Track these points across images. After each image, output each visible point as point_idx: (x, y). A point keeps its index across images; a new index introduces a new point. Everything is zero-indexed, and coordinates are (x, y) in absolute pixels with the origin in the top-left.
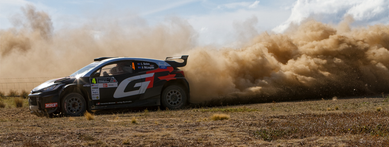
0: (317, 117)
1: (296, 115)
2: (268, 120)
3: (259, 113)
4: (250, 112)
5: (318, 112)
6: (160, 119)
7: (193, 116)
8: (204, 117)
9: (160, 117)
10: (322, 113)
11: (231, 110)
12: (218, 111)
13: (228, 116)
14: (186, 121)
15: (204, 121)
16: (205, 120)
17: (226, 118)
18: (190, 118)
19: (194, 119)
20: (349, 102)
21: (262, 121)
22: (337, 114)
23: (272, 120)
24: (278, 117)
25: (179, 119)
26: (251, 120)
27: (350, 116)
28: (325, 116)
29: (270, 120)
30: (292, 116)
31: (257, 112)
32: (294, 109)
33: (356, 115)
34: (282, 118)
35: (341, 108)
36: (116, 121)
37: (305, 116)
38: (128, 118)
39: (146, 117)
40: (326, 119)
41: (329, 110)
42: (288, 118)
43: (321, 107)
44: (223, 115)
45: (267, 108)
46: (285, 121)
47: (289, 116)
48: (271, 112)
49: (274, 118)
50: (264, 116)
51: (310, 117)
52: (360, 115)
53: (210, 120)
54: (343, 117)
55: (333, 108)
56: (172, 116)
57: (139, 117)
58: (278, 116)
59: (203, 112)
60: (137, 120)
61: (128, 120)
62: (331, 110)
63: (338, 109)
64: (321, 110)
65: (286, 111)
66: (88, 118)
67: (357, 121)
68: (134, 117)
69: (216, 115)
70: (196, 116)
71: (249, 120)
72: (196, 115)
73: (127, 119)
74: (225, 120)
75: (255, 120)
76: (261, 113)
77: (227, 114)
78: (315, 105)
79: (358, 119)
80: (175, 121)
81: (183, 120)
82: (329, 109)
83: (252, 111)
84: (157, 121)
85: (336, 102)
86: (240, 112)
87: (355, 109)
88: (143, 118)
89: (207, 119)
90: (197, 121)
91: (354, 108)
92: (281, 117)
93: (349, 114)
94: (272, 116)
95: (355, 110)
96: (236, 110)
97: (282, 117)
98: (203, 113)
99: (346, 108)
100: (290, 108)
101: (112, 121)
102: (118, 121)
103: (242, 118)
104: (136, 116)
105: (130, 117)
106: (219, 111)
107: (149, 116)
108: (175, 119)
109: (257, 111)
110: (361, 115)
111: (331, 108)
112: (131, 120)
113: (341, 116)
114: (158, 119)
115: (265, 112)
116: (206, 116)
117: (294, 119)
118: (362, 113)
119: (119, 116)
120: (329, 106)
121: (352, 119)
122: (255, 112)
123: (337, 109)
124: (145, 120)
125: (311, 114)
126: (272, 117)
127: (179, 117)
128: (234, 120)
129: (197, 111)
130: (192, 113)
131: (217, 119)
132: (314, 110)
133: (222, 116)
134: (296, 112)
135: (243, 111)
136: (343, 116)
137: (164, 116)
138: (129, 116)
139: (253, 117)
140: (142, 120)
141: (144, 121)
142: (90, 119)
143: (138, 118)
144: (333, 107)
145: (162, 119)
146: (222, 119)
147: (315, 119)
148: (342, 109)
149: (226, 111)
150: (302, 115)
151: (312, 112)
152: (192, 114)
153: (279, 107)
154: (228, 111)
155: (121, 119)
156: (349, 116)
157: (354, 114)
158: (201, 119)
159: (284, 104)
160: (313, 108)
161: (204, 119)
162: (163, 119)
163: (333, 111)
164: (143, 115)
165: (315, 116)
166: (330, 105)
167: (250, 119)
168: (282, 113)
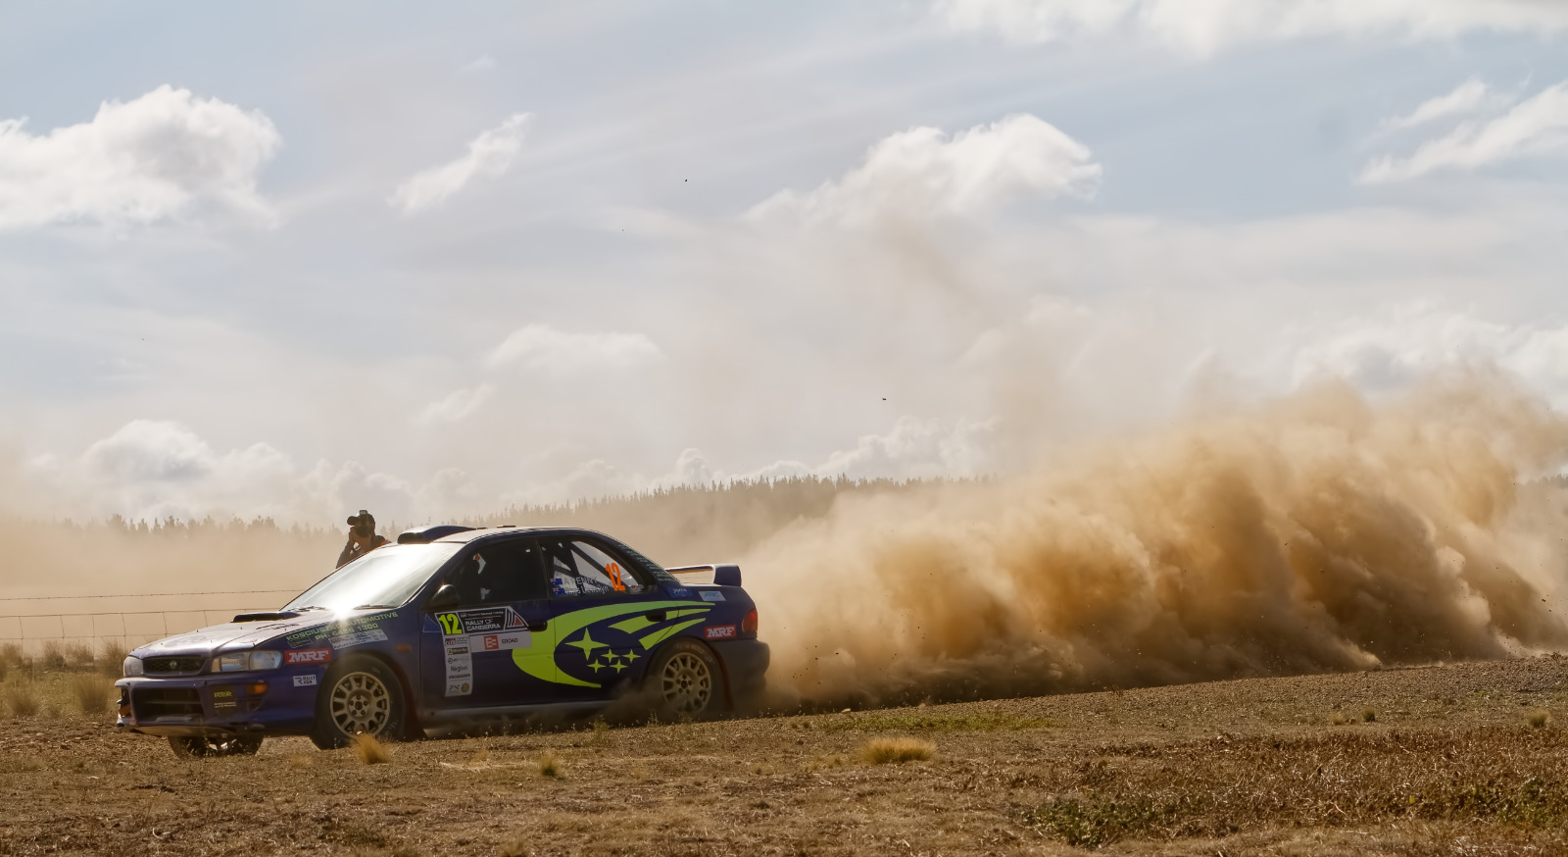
0: (1284, 749)
1: (1202, 741)
2: (1088, 764)
3: (1053, 735)
4: (1017, 729)
5: (1289, 732)
6: (653, 758)
7: (787, 746)
8: (833, 749)
9: (656, 752)
10: (1308, 733)
11: (943, 721)
12: (889, 728)
13: (929, 747)
14: (758, 765)
15: (831, 767)
16: (838, 762)
17: (919, 756)
18: (774, 755)
19: (791, 758)
20: (1419, 691)
21: (1062, 766)
22: (1365, 737)
23: (1105, 763)
24: (1128, 753)
25: (731, 759)
26: (1018, 764)
27: (1420, 744)
28: (1317, 745)
29: (1095, 763)
30: (1185, 745)
31: (1047, 729)
32: (1195, 718)
33: (1441, 743)
34: (1145, 756)
35: (1387, 714)
36: (477, 767)
37: (1238, 748)
38: (526, 753)
39: (597, 752)
40: (1320, 760)
41: (1337, 723)
42: (1169, 755)
43: (1304, 709)
44: (907, 743)
45: (1090, 713)
46: (1158, 765)
47: (1171, 748)
48: (1102, 732)
49: (1112, 755)
50: (1074, 746)
51: (1258, 750)
52: (1458, 744)
53: (855, 763)
54: (1390, 751)
55: (1355, 713)
56: (704, 747)
57: (567, 751)
58: (1128, 745)
59: (830, 730)
60: (561, 761)
61: (525, 763)
62: (1348, 721)
63: (1374, 720)
64: (1304, 721)
65: (1163, 726)
66: (363, 755)
67: (1447, 767)
68: (549, 752)
69: (881, 742)
70: (799, 747)
71: (1012, 763)
72: (801, 743)
73: (523, 758)
74: (914, 761)
75: (1035, 763)
76: (1061, 736)
77: (927, 738)
78: (1282, 701)
79: (1449, 756)
80: (715, 766)
81: (748, 763)
82: (1340, 716)
83: (1026, 725)
84: (642, 765)
85: (1367, 691)
86: (977, 732)
87: (1444, 718)
88: (585, 755)
89: (844, 758)
90: (803, 765)
91: (1437, 716)
92: (1142, 749)
93: (1414, 740)
94: (1104, 744)
95: (1443, 723)
96: (962, 724)
97: (1145, 750)
98: (831, 737)
99: (1408, 713)
100: (1179, 716)
101: (460, 767)
102: (485, 766)
103: (986, 755)
104: (560, 747)
105: (536, 753)
106: (895, 727)
107: (611, 745)
108: (715, 758)
109: (1048, 726)
110: (1464, 744)
111: (1346, 716)
112: (536, 765)
113: (1380, 746)
114: (645, 759)
115: (1078, 732)
116: (840, 748)
117: (1193, 759)
118: (1468, 736)
119: (491, 748)
120: (1337, 707)
121: (1424, 760)
122: (1039, 729)
123: (1370, 718)
124: (593, 764)
125: (1260, 739)
126: (1103, 752)
127: (734, 749)
128: (952, 763)
129: (806, 726)
130: (784, 736)
131: (883, 758)
132: (1275, 721)
133: (904, 748)
134: (1205, 731)
135: (991, 728)
136: (1389, 746)
137: (668, 748)
138: (530, 748)
139: (1030, 749)
140: (582, 763)
141: (592, 767)
142: (373, 759)
143: (568, 757)
144: (1356, 709)
145: (662, 758)
146: (905, 758)
147: (1275, 760)
148: (1391, 717)
149: (921, 726)
150: (1226, 744)
151: (1270, 730)
152: (783, 740)
153: (1138, 708)
154: (931, 725)
155: (499, 758)
156: (1414, 746)
157: (1436, 738)
158: (820, 760)
159: (1157, 700)
160: (1274, 713)
161: (832, 758)
162: (668, 757)
163: (1356, 727)
164: (586, 745)
165: (1277, 746)
166: (1344, 701)
167: (1017, 758)
168: (1147, 733)
